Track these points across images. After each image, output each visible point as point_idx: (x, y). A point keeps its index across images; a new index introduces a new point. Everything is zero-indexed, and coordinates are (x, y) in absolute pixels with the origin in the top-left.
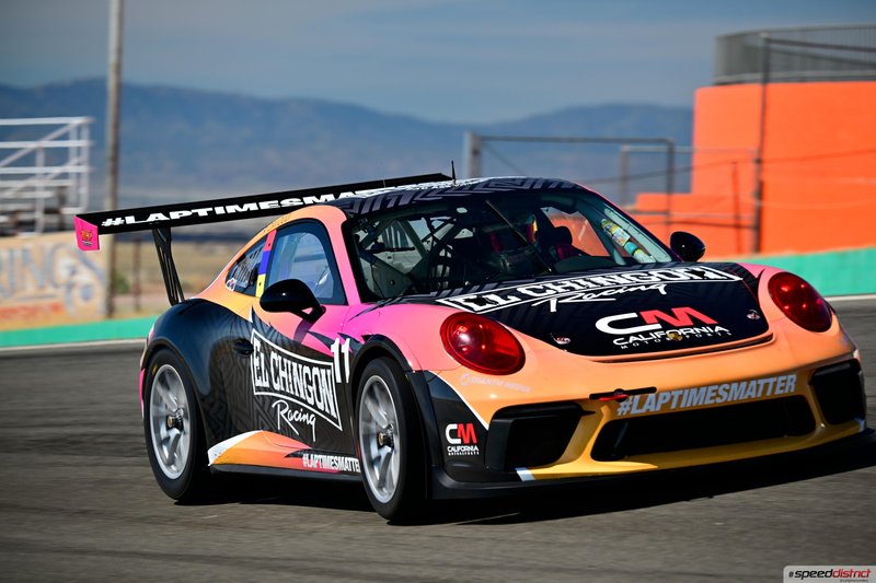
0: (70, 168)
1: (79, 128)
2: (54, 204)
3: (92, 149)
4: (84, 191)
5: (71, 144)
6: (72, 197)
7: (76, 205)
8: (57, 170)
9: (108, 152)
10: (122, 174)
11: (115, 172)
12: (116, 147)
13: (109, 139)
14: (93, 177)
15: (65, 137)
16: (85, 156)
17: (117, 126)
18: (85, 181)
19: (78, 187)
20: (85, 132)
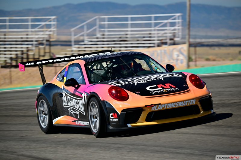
0: (176, 27)
1: (179, 16)
2: (172, 38)
3: (182, 22)
4: (180, 34)
5: (177, 21)
6: (177, 36)
7: (178, 38)
8: (173, 28)
9: (187, 23)
10: (191, 29)
11: (189, 28)
12: (189, 22)
13: (187, 20)
14: (183, 30)
15: (175, 19)
16: (180, 24)
17: (189, 16)
18: (180, 31)
19: (179, 32)
20: (180, 18)
